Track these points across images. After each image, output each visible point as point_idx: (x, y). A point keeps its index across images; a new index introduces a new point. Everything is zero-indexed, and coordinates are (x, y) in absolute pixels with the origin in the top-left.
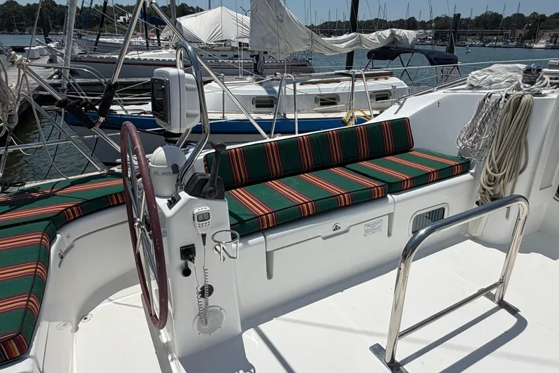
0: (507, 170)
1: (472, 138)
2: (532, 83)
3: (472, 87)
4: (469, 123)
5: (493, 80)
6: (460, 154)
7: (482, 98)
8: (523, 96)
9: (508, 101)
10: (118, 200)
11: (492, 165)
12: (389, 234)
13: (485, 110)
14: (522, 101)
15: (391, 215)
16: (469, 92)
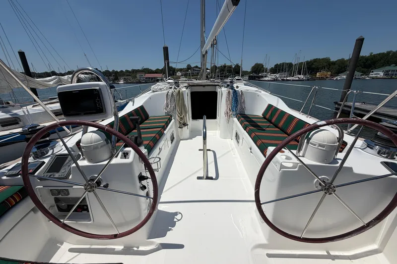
0: (184, 114)
3: (154, 91)
4: (165, 102)
6: (166, 114)
9: (176, 93)
10: (15, 200)
12: (168, 147)
13: (169, 97)
15: (167, 139)
16: (153, 94)
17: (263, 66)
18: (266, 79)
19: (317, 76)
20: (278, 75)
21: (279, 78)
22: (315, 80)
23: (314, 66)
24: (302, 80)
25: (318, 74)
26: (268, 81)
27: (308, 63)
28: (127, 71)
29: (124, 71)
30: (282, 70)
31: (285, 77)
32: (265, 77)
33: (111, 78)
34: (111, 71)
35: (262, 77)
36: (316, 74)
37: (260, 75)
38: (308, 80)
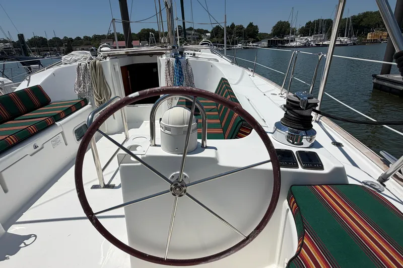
0: (105, 97)
1: (82, 87)
2: (96, 56)
4: (76, 80)
5: (76, 59)
6: (79, 97)
7: (77, 66)
8: (95, 61)
9: (90, 65)
11: (97, 96)
12: (66, 144)
13: (82, 72)
14: (97, 63)
15: (62, 133)
17: (289, 25)
18: (293, 44)
19: (368, 38)
20: (310, 39)
21: (312, 43)
22: (364, 44)
23: (363, 24)
24: (346, 45)
25: (369, 35)
26: (296, 47)
27: (354, 18)
28: (86, 38)
29: (82, 38)
30: (317, 31)
31: (321, 41)
32: (292, 41)
33: (62, 48)
34: (62, 38)
35: (287, 41)
36: (366, 35)
37: (285, 38)
38: (354, 44)
